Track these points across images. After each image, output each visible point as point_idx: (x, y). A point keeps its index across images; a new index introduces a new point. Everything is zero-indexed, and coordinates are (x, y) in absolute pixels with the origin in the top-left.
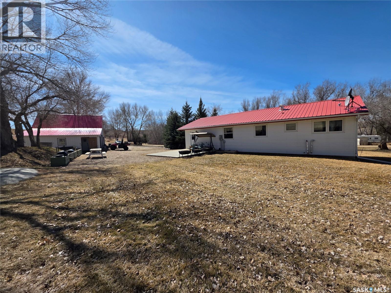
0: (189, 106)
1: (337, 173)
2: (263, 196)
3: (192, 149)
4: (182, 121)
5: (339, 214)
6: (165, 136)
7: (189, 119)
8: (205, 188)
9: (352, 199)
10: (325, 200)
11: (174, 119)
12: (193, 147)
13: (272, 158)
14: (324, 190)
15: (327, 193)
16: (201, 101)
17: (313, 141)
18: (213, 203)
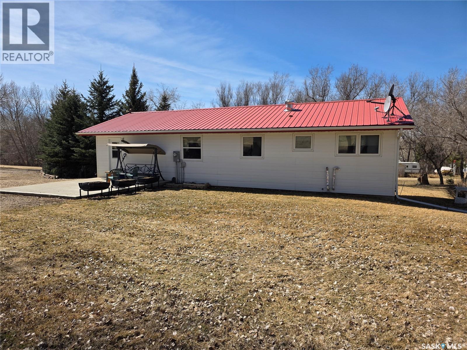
0: (107, 82)
1: (374, 225)
2: (261, 278)
3: (112, 178)
4: (89, 115)
5: (387, 304)
6: (45, 147)
7: (107, 112)
8: (141, 270)
9: (400, 272)
10: (363, 277)
11: (71, 108)
12: (115, 174)
13: (271, 198)
14: (358, 259)
15: (364, 263)
16: (134, 76)
17: (337, 168)
18: (159, 308)
